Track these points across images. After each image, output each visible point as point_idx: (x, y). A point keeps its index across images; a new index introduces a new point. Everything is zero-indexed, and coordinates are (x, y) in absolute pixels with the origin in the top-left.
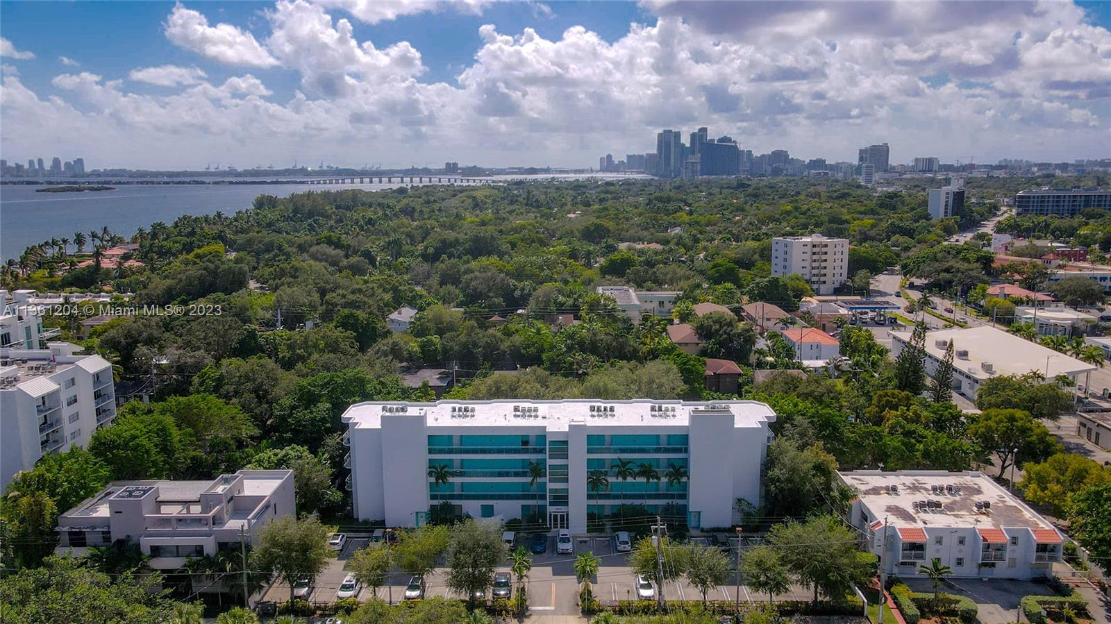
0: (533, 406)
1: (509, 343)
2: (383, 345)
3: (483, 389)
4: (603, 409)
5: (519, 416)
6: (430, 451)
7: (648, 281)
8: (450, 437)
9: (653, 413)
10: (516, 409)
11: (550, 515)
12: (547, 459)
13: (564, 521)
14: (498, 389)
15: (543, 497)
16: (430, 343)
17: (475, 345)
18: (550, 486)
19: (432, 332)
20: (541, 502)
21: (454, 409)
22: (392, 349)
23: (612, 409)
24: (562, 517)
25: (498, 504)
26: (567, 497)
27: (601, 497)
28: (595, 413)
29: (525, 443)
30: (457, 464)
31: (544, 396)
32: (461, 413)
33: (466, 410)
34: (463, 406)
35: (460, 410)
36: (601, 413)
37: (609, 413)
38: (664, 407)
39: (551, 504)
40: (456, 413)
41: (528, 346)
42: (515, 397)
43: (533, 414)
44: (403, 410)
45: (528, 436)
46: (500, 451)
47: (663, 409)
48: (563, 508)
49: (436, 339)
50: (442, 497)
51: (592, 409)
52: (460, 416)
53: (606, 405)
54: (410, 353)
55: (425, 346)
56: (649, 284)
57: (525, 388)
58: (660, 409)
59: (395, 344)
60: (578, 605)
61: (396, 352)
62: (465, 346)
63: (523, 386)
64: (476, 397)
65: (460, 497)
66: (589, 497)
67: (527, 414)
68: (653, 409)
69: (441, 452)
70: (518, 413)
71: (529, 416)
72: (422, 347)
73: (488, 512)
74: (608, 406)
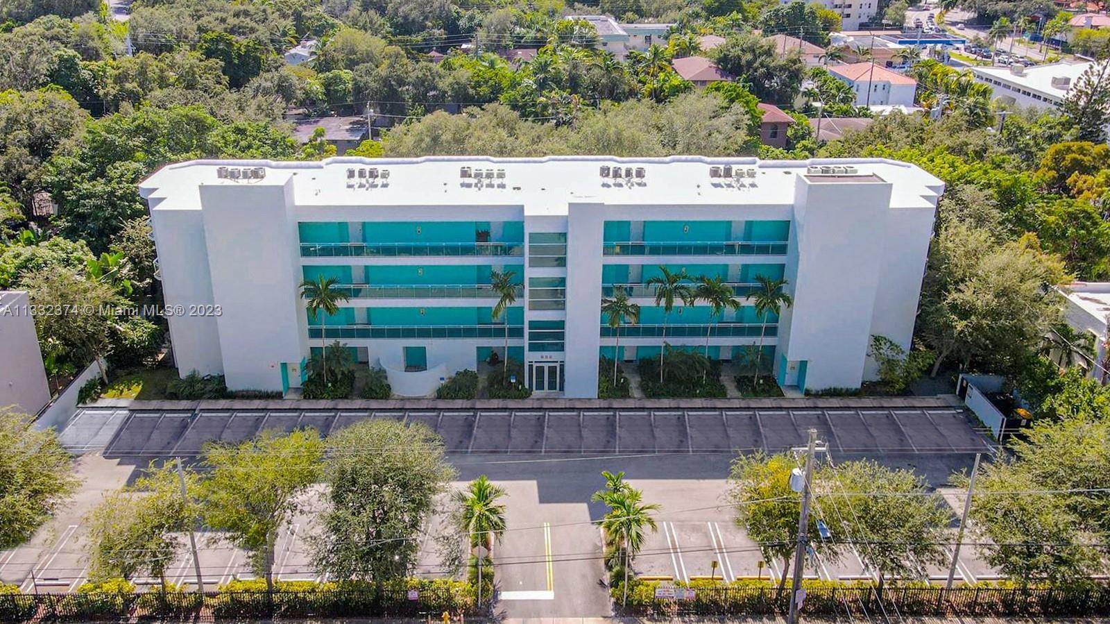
0: (495, 168)
1: (450, 80)
2: (264, 80)
3: (409, 140)
4: (623, 173)
5: (469, 186)
6: (306, 252)
7: (628, 11)
8: (344, 226)
9: (716, 180)
10: (465, 173)
11: (531, 367)
12: (527, 265)
13: (556, 377)
14: (435, 139)
15: (517, 333)
16: (338, 80)
17: (401, 82)
18: (530, 316)
19: (341, 64)
20: (513, 342)
21: (351, 174)
22: (279, 85)
23: (640, 173)
24: (552, 371)
25: (432, 346)
26: (561, 336)
27: (624, 332)
28: (610, 180)
29: (483, 235)
30: (357, 275)
31: (513, 150)
32: (363, 181)
33: (373, 174)
34: (367, 168)
35: (362, 174)
36: (619, 180)
37: (635, 180)
38: (735, 168)
39: (533, 348)
40: (356, 180)
41: (478, 84)
42: (463, 152)
43: (496, 181)
44: (256, 174)
45: (488, 223)
46: (436, 251)
47: (733, 173)
48: (555, 356)
49: (346, 75)
50: (331, 333)
51: (605, 172)
52: (361, 186)
53: (629, 165)
54: (306, 93)
55: (330, 85)
56: (630, 14)
57: (479, 137)
58: (728, 173)
59: (283, 79)
60: (602, 583)
61: (284, 90)
62: (386, 81)
63: (476, 134)
64: (395, 152)
65: (363, 334)
66: (605, 332)
67: (486, 181)
68: (715, 173)
69: (326, 252)
70: (467, 180)
71: (490, 186)
72: (327, 85)
73: (416, 362)
74: (634, 167)
